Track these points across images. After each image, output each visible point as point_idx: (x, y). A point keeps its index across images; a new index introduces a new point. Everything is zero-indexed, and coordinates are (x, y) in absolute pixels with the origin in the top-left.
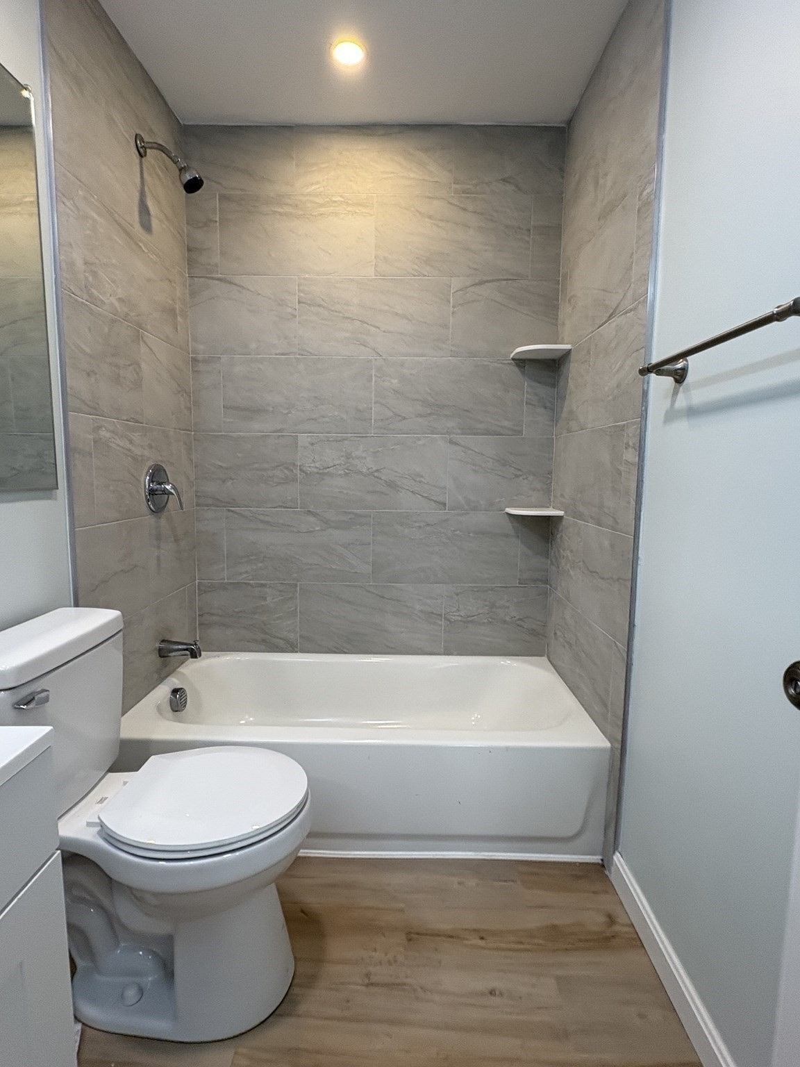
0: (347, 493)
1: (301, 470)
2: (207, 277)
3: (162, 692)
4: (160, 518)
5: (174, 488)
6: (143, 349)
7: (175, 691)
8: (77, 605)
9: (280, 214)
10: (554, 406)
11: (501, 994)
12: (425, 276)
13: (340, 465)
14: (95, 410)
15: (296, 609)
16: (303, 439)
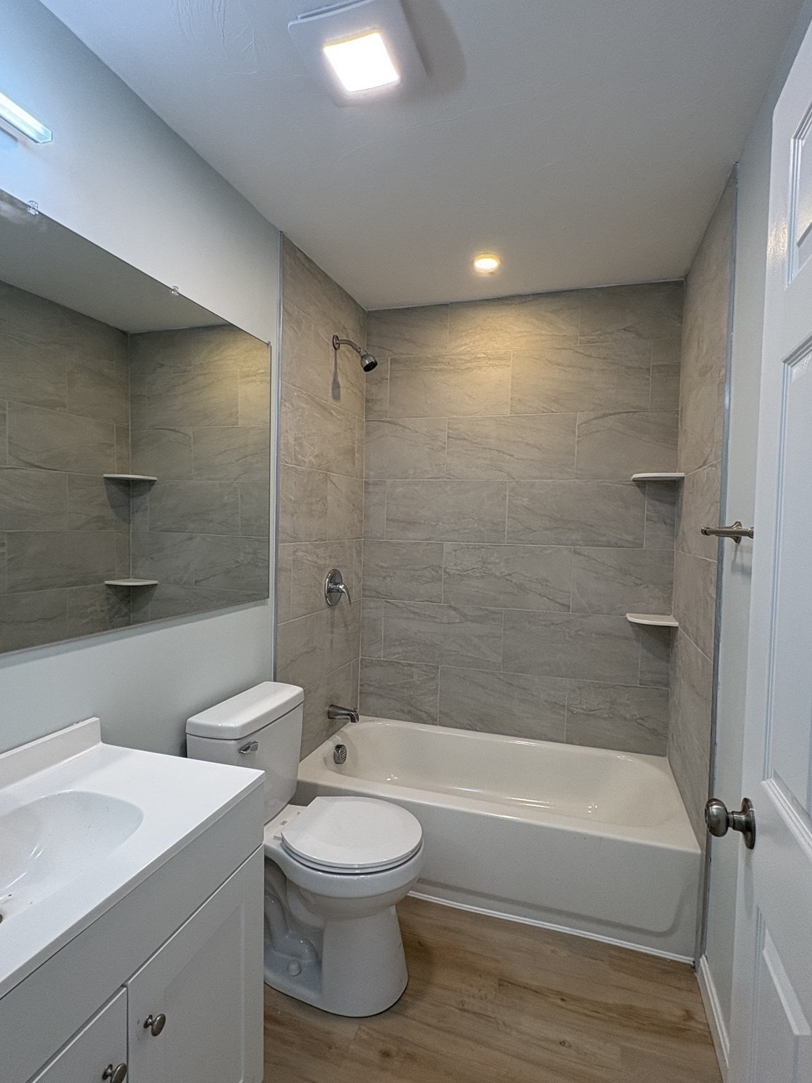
0: (483, 593)
1: (445, 571)
2: (379, 421)
3: (328, 747)
4: (334, 609)
5: (345, 587)
6: (330, 486)
7: (338, 747)
8: (275, 680)
9: (436, 370)
10: (672, 523)
11: (570, 1046)
12: (553, 412)
13: (477, 568)
14: (295, 539)
15: (437, 688)
16: (448, 547)
